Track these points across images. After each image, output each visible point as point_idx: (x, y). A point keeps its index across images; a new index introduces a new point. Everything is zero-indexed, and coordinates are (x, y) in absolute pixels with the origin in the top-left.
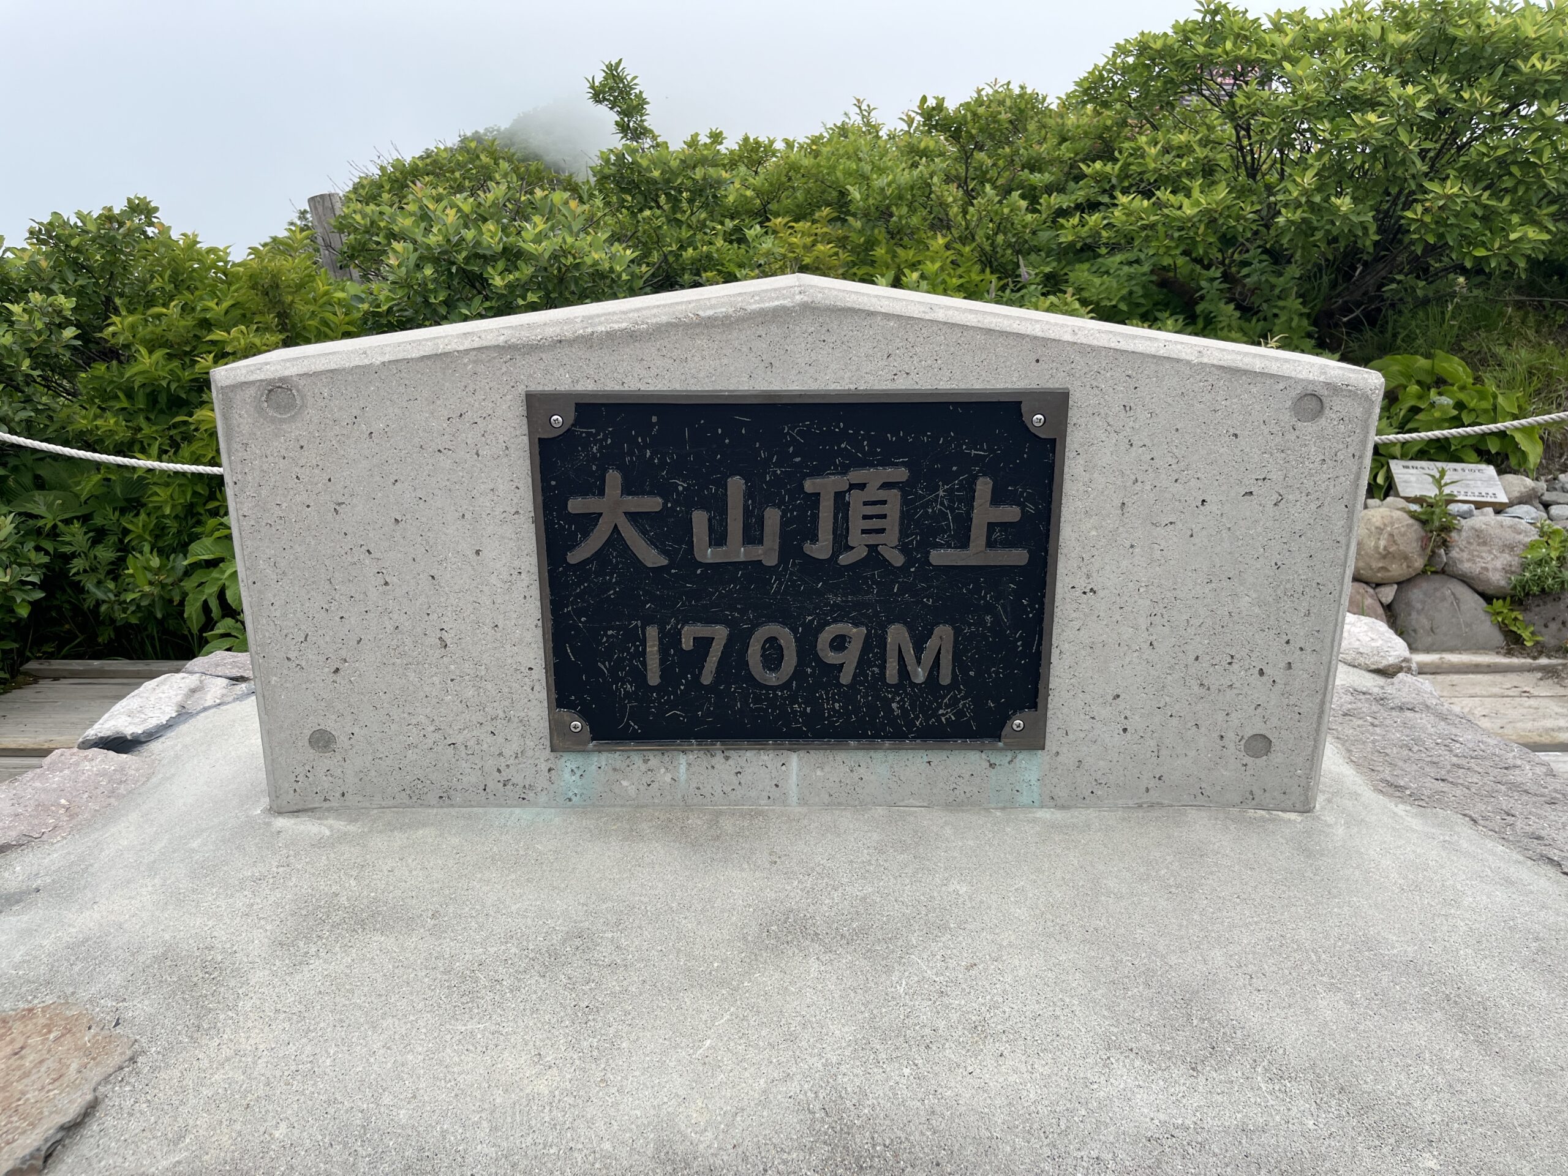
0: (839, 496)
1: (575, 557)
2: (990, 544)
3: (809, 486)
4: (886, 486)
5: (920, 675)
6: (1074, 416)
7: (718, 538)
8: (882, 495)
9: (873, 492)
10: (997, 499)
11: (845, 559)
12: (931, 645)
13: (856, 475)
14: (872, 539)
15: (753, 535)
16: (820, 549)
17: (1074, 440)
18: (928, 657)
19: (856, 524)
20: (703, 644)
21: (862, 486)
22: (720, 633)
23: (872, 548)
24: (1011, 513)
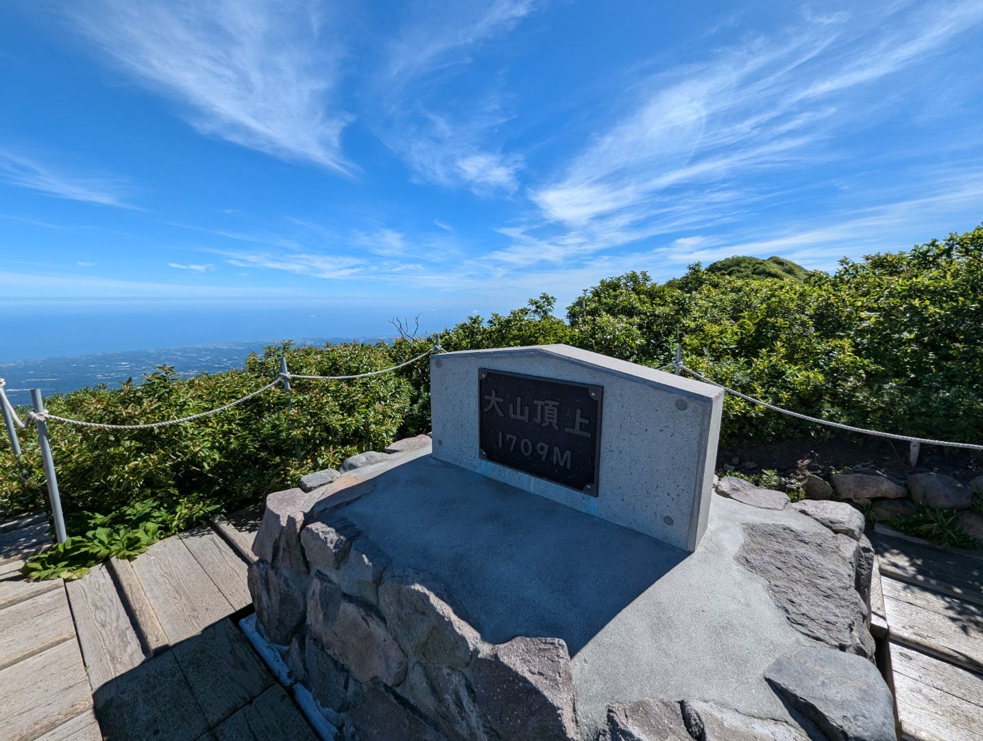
0: (542, 407)
1: (485, 410)
2: (581, 429)
3: (535, 402)
4: (553, 406)
5: (562, 464)
6: (605, 395)
7: (515, 412)
8: (552, 408)
9: (550, 407)
10: (583, 416)
11: (544, 425)
12: (565, 455)
13: (547, 402)
14: (551, 420)
15: (522, 413)
16: (538, 420)
17: (606, 402)
18: (564, 458)
19: (546, 415)
20: (511, 440)
21: (548, 405)
22: (515, 438)
23: (550, 423)
24: (587, 421)
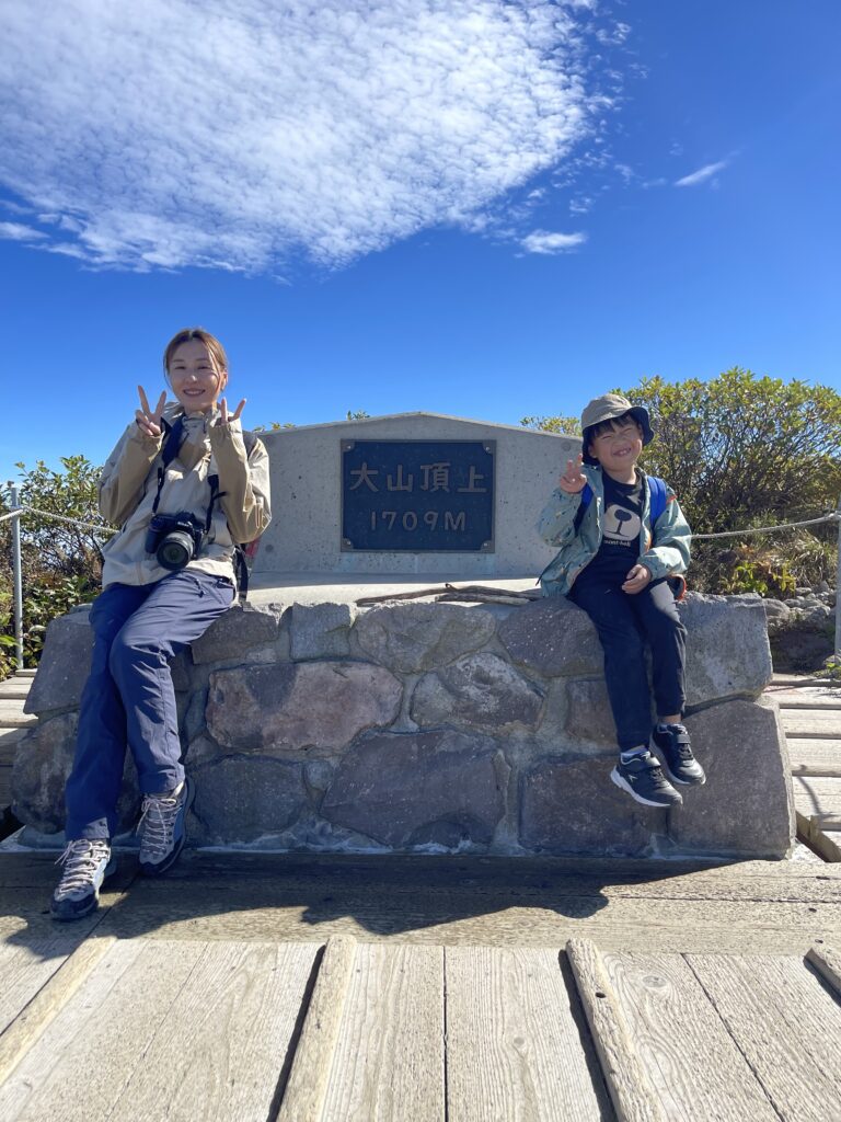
0: (430, 471)
1: (351, 489)
2: (475, 486)
3: (422, 467)
6: (498, 448)
7: (394, 485)
8: (443, 470)
9: (440, 470)
10: (476, 473)
11: (432, 490)
12: (458, 518)
13: (435, 465)
14: (440, 484)
15: (405, 483)
16: (426, 486)
17: (499, 455)
18: (458, 522)
19: (436, 479)
20: (389, 517)
21: (437, 468)
22: (394, 514)
23: (440, 487)
24: (481, 477)
